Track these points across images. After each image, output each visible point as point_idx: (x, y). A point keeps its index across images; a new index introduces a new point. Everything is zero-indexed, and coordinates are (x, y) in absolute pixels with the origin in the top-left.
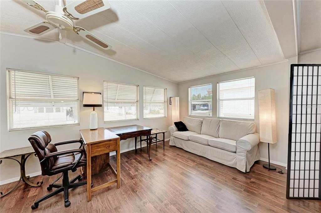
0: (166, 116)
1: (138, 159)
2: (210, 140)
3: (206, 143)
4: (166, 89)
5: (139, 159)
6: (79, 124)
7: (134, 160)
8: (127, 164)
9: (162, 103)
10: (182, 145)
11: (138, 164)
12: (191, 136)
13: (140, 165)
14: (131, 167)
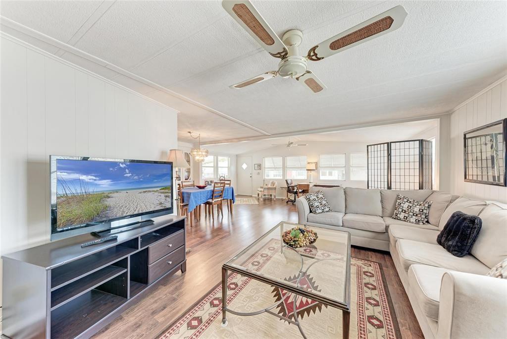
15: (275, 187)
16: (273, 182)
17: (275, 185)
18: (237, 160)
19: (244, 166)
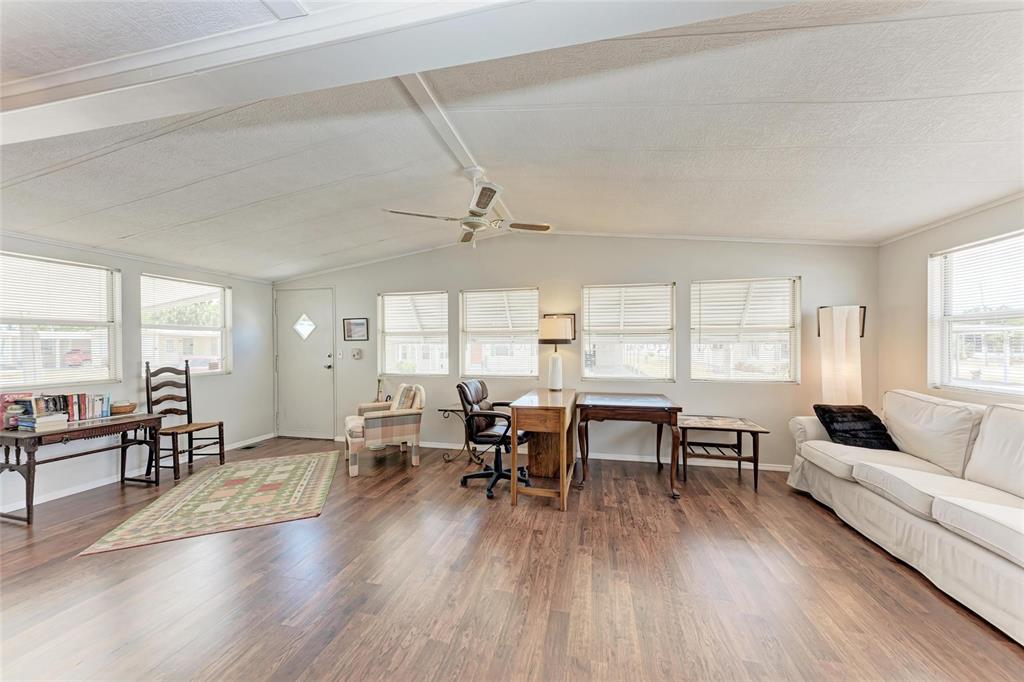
0: (799, 378)
1: (644, 483)
2: (940, 499)
3: (923, 510)
4: (800, 277)
5: (648, 485)
6: (537, 378)
7: (634, 483)
8: (612, 483)
9: (785, 330)
10: (830, 496)
11: (637, 492)
12: (862, 466)
13: (638, 496)
14: (614, 491)
15: (414, 410)
16: (409, 390)
17: (417, 404)
18: (275, 302)
19: (304, 327)
